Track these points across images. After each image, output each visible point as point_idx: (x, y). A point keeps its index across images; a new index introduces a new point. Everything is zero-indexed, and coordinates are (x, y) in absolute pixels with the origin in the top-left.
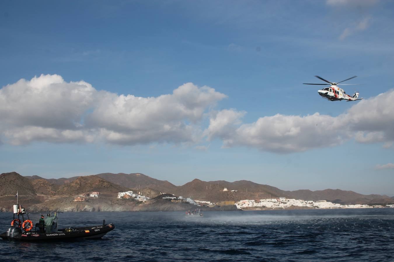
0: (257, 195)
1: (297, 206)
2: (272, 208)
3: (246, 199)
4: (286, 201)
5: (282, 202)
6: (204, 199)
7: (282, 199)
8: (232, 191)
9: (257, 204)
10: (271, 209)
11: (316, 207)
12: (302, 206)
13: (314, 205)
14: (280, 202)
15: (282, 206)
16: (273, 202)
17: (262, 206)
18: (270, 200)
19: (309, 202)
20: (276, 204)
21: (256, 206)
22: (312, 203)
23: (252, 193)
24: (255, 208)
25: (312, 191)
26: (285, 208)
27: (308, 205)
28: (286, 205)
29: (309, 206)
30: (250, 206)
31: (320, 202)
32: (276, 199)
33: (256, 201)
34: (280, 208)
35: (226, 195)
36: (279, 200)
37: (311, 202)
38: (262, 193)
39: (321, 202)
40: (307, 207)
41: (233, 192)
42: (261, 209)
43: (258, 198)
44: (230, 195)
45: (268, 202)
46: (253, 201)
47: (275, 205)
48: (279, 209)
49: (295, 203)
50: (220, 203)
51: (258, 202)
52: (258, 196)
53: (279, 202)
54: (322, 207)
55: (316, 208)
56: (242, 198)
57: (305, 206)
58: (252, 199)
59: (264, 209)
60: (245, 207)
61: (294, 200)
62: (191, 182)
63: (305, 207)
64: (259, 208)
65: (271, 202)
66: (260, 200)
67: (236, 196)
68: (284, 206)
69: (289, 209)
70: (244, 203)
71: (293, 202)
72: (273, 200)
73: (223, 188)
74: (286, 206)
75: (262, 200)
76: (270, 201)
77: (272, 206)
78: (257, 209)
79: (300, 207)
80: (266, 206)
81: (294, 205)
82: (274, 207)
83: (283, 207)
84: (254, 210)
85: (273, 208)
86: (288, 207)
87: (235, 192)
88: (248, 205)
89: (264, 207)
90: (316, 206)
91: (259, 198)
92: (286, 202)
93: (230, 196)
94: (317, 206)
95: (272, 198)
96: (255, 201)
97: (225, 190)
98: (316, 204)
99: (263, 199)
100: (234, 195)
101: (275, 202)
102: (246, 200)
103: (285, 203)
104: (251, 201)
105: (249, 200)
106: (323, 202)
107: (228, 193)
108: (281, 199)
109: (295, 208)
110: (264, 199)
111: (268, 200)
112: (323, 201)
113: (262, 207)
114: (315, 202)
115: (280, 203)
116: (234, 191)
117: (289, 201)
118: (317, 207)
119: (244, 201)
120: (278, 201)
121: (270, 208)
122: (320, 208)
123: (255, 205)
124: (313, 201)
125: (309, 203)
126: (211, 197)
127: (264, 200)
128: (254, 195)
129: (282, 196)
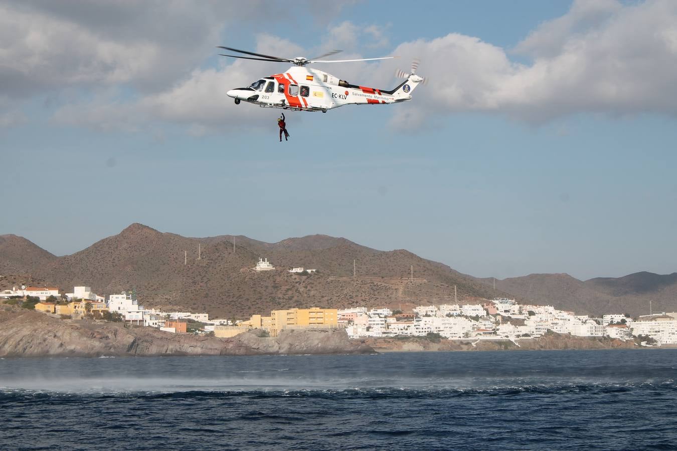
0: (399, 287)
1: (568, 336)
2: (468, 343)
3: (352, 304)
4: (520, 313)
5: (505, 320)
6: (176, 304)
7: (507, 306)
8: (294, 270)
9: (406, 325)
10: (465, 348)
11: (641, 338)
12: (589, 334)
13: (634, 333)
14: (499, 318)
15: (507, 332)
16: (466, 317)
17: (424, 334)
18: (454, 308)
19: (608, 318)
20: (483, 327)
21: (399, 332)
22: (623, 322)
23: (377, 281)
24: (399, 342)
25: (580, 282)
26: (521, 342)
27: (613, 332)
28: (523, 330)
29: (618, 337)
30: (377, 332)
31: (654, 319)
32: (479, 307)
33: (399, 312)
34: (500, 343)
35: (267, 287)
36: (492, 311)
37: (618, 318)
38: (418, 281)
39: (659, 321)
40: (607, 339)
41: (297, 273)
42: (424, 347)
43: (403, 302)
44: (284, 288)
45: (449, 315)
46: (386, 311)
47: (479, 329)
48: (497, 348)
49: (561, 322)
50: (267, 320)
51: (409, 318)
52: (404, 292)
53: (495, 315)
54: (670, 342)
55: (643, 344)
56: (335, 298)
57: (600, 334)
58: (379, 306)
59: (434, 347)
60: (356, 337)
61: (551, 309)
62: (116, 237)
63: (600, 339)
64: (413, 341)
65: (459, 315)
66: (415, 310)
67: (312, 293)
68: (518, 336)
69: (537, 347)
70: (350, 321)
71: (549, 317)
72: (470, 309)
73: (255, 261)
74: (526, 335)
75: (421, 310)
76: (455, 313)
77: (467, 335)
78: (407, 347)
79: (582, 339)
80: (441, 334)
81: (554, 330)
82: (477, 338)
83: (512, 339)
84: (395, 350)
85: (474, 344)
86: (535, 341)
87: (305, 273)
88: (368, 329)
89: (434, 337)
90: (640, 336)
91: (408, 299)
92: (522, 317)
93: (288, 290)
94: (647, 336)
95: (462, 300)
96: (395, 313)
97: (263, 266)
98: (642, 328)
99: (424, 305)
100: (302, 290)
101: (476, 318)
102: (358, 310)
103: (519, 323)
104: (379, 311)
105: (369, 307)
106: (667, 321)
107: (278, 279)
108: (501, 306)
109: (561, 345)
110: (430, 303)
111: (446, 308)
112: (667, 314)
113: (425, 338)
114: (635, 319)
115: (497, 323)
116: (300, 270)
117: (531, 313)
118: (647, 338)
119: (348, 312)
120: (488, 314)
121: (462, 342)
122: (659, 344)
123: (397, 328)
124: (627, 316)
125: (611, 324)
126: (206, 296)
127: (432, 308)
128: (387, 289)
129: (504, 295)
